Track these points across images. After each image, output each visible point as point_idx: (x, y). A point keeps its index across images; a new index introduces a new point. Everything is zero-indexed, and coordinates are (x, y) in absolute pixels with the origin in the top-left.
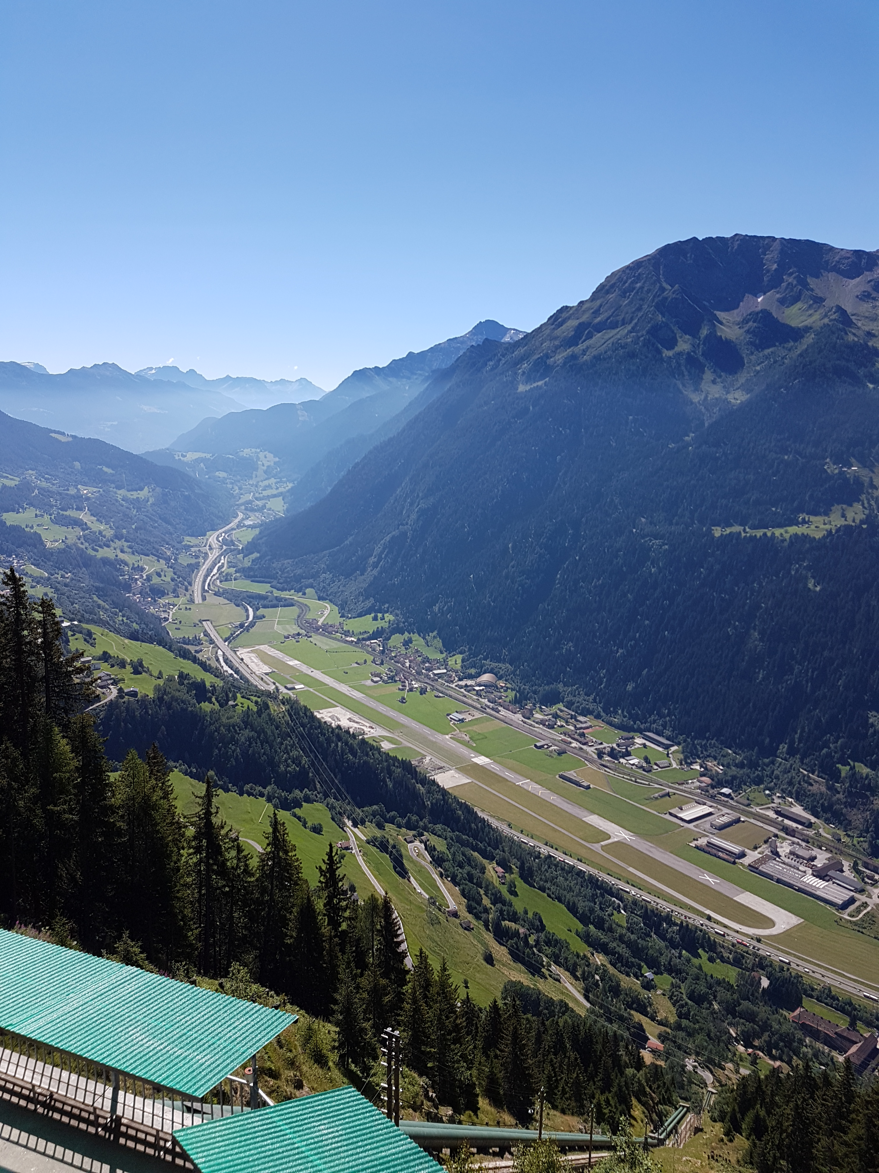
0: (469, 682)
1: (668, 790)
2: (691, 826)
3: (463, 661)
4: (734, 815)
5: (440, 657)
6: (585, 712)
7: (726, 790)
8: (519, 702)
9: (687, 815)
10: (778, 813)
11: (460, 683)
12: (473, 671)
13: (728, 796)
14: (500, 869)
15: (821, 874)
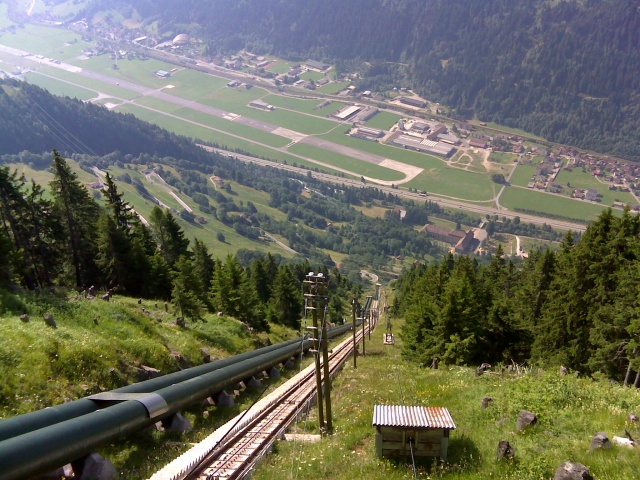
0: (167, 44)
1: (328, 100)
2: (346, 122)
3: (159, 26)
4: (374, 108)
5: (138, 26)
6: (262, 52)
7: (366, 92)
8: (210, 54)
9: (343, 114)
10: (403, 101)
11: (160, 45)
12: (169, 34)
13: (369, 96)
14: (218, 179)
15: (434, 138)
